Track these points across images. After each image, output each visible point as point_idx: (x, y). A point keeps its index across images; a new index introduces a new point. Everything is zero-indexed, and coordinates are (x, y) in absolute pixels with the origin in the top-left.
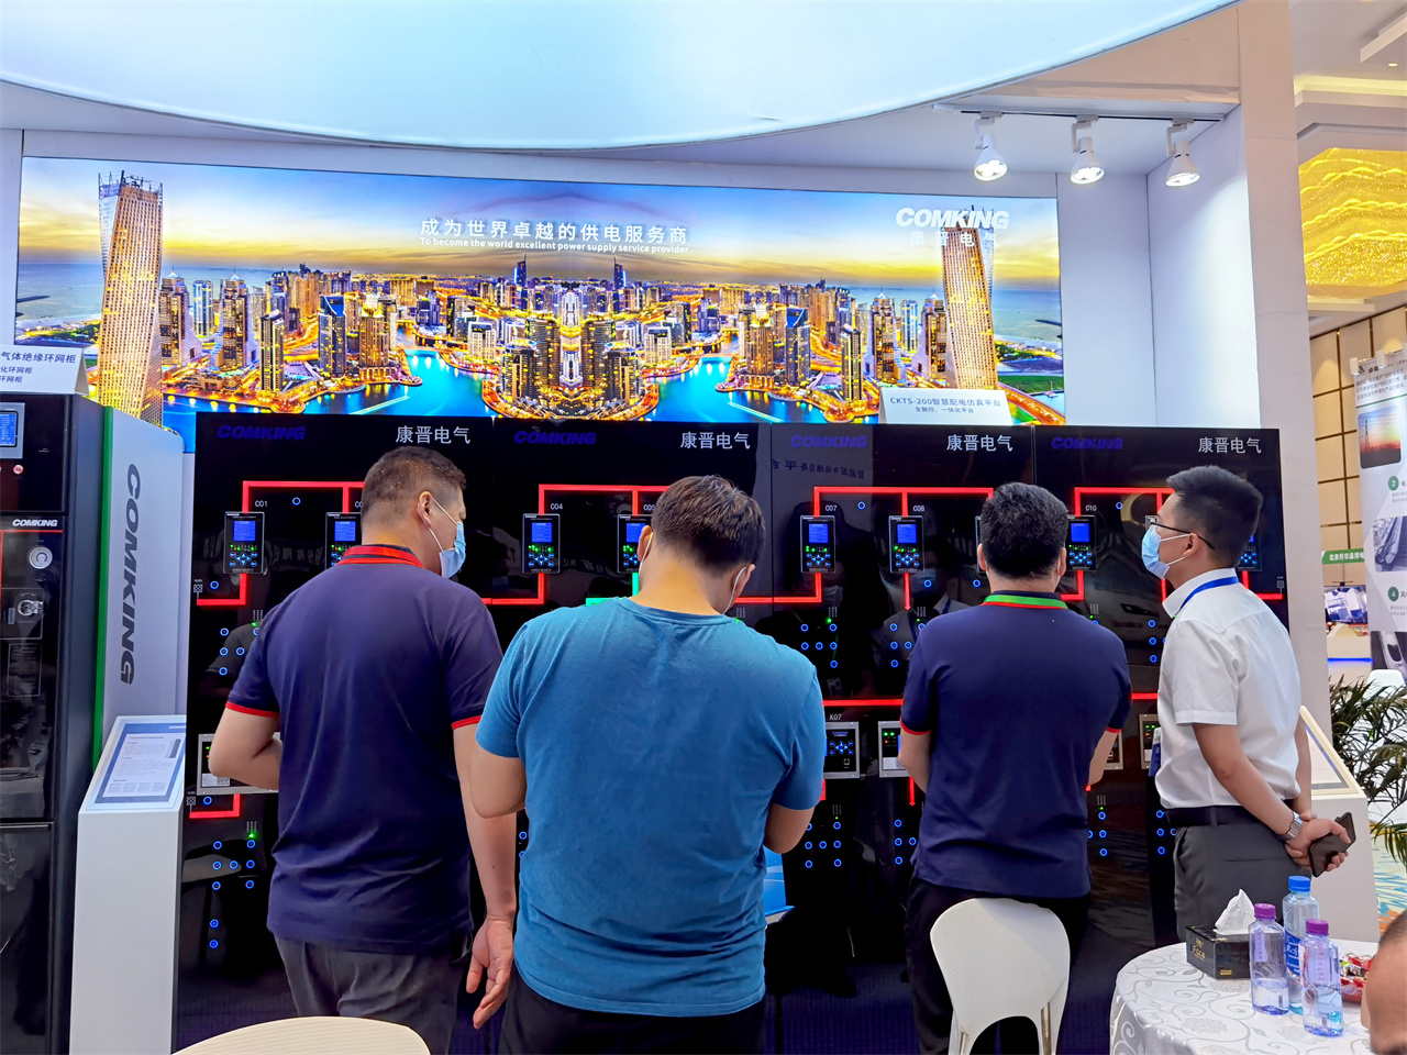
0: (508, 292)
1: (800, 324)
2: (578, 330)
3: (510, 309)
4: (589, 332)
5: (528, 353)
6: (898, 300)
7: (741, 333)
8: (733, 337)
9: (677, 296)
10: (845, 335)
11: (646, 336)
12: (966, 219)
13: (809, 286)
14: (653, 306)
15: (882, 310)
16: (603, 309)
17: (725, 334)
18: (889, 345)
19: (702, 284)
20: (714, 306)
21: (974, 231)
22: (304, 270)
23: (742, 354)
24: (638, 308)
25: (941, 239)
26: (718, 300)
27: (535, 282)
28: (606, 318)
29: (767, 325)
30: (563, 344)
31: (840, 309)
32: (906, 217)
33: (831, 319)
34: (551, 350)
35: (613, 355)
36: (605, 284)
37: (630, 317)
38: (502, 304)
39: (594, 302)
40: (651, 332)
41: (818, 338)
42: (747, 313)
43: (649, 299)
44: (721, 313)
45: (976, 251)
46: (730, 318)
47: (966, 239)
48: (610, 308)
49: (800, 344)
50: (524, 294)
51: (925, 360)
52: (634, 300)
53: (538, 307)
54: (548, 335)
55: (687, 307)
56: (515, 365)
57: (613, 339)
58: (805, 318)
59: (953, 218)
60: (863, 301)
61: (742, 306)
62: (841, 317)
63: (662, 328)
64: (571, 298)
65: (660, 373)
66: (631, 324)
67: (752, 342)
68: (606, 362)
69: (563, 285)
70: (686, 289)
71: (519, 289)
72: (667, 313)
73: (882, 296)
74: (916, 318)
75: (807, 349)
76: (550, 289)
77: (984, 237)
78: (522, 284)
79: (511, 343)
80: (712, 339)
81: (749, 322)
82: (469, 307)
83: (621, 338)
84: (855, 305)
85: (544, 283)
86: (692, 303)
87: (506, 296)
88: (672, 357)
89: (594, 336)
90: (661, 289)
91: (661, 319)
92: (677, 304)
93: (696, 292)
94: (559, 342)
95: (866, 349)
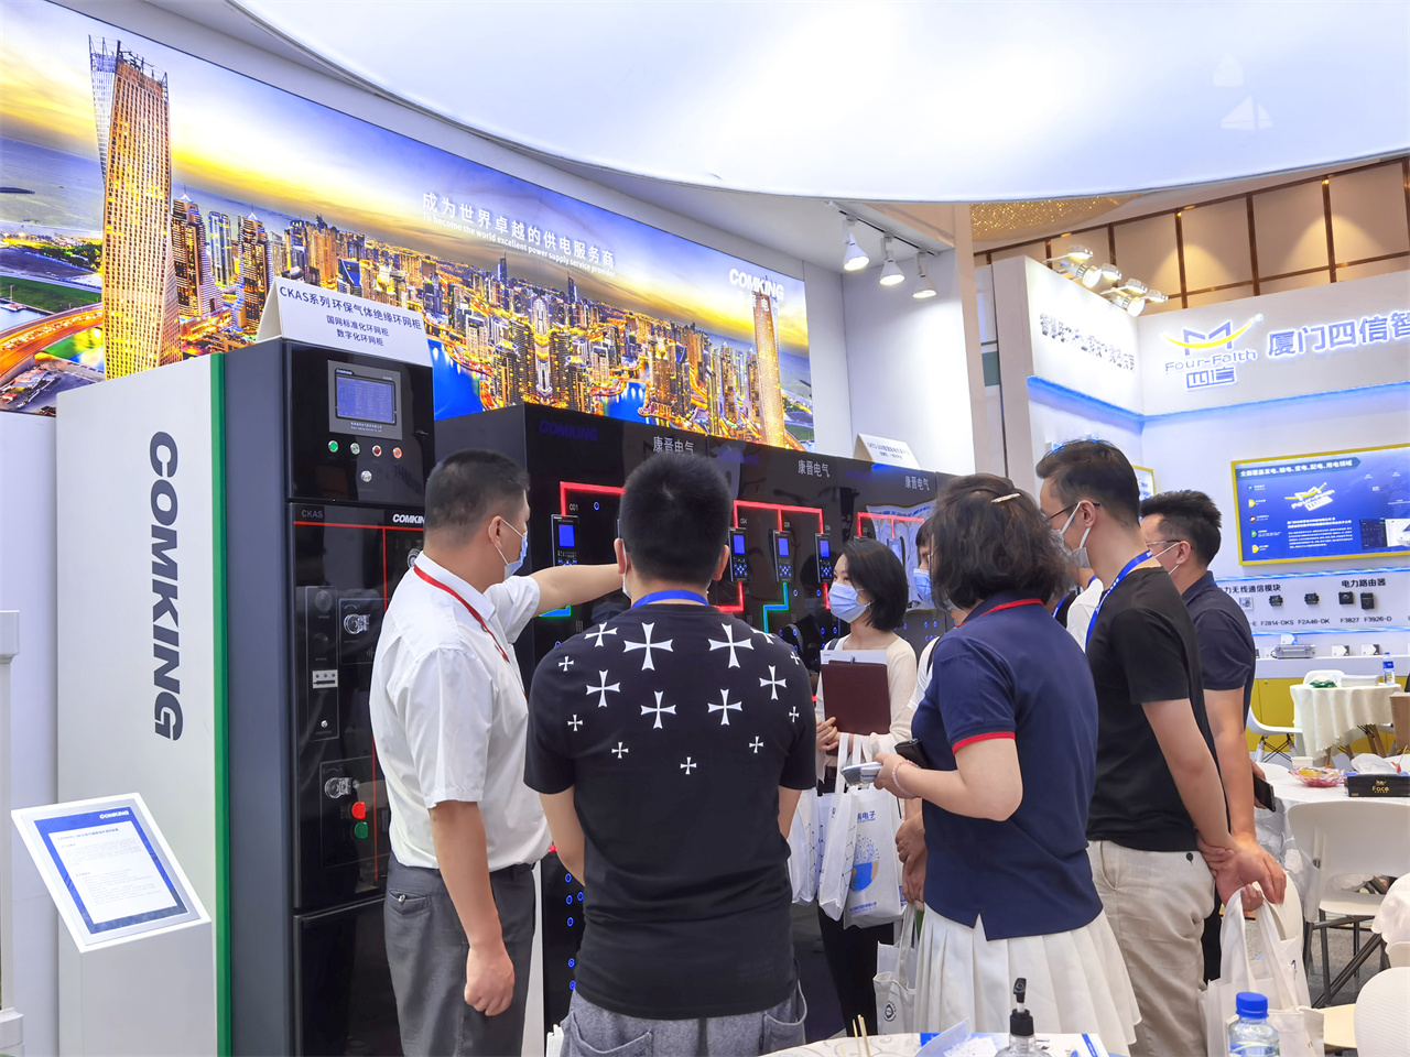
0: (494, 288)
1: (683, 361)
2: (546, 340)
3: (496, 307)
4: (554, 342)
5: (511, 355)
6: (734, 349)
7: (650, 362)
8: (646, 365)
9: (609, 319)
10: (707, 375)
11: (592, 354)
12: (763, 285)
13: (686, 327)
14: (595, 326)
15: (726, 357)
16: (563, 321)
17: (641, 362)
18: (730, 389)
19: (625, 310)
20: (633, 333)
21: (767, 298)
22: (322, 225)
23: (652, 384)
24: (586, 325)
25: (752, 300)
26: (635, 328)
27: (513, 284)
28: (566, 331)
29: (665, 358)
30: (537, 352)
31: (705, 352)
32: (735, 277)
33: (700, 360)
34: (529, 357)
35: (572, 368)
36: (562, 296)
37: (581, 333)
38: (490, 300)
39: (556, 313)
40: (596, 350)
41: (693, 374)
42: (653, 344)
43: (593, 318)
44: (638, 342)
45: (769, 316)
46: (644, 346)
47: (764, 304)
48: (567, 321)
49: (684, 379)
50: (506, 293)
51: (749, 404)
52: (583, 316)
53: (517, 310)
54: (525, 339)
55: (617, 330)
56: (503, 368)
57: (571, 353)
58: (685, 357)
59: (758, 286)
60: (716, 347)
61: (649, 337)
62: (705, 357)
63: (602, 348)
64: (540, 305)
65: (604, 392)
66: (582, 340)
67: (657, 373)
68: (567, 375)
69: (535, 291)
70: (615, 313)
71: (503, 287)
72: (605, 334)
74: (743, 367)
75: (688, 382)
76: (524, 292)
77: (773, 305)
78: (505, 283)
79: (500, 344)
80: (633, 365)
81: (654, 354)
82: (465, 298)
83: (576, 354)
84: (712, 349)
85: (521, 286)
86: (620, 327)
87: (493, 291)
88: (610, 377)
89: (559, 347)
90: (601, 309)
91: (600, 338)
92: (610, 325)
93: (621, 318)
94: (534, 350)
95: (719, 390)
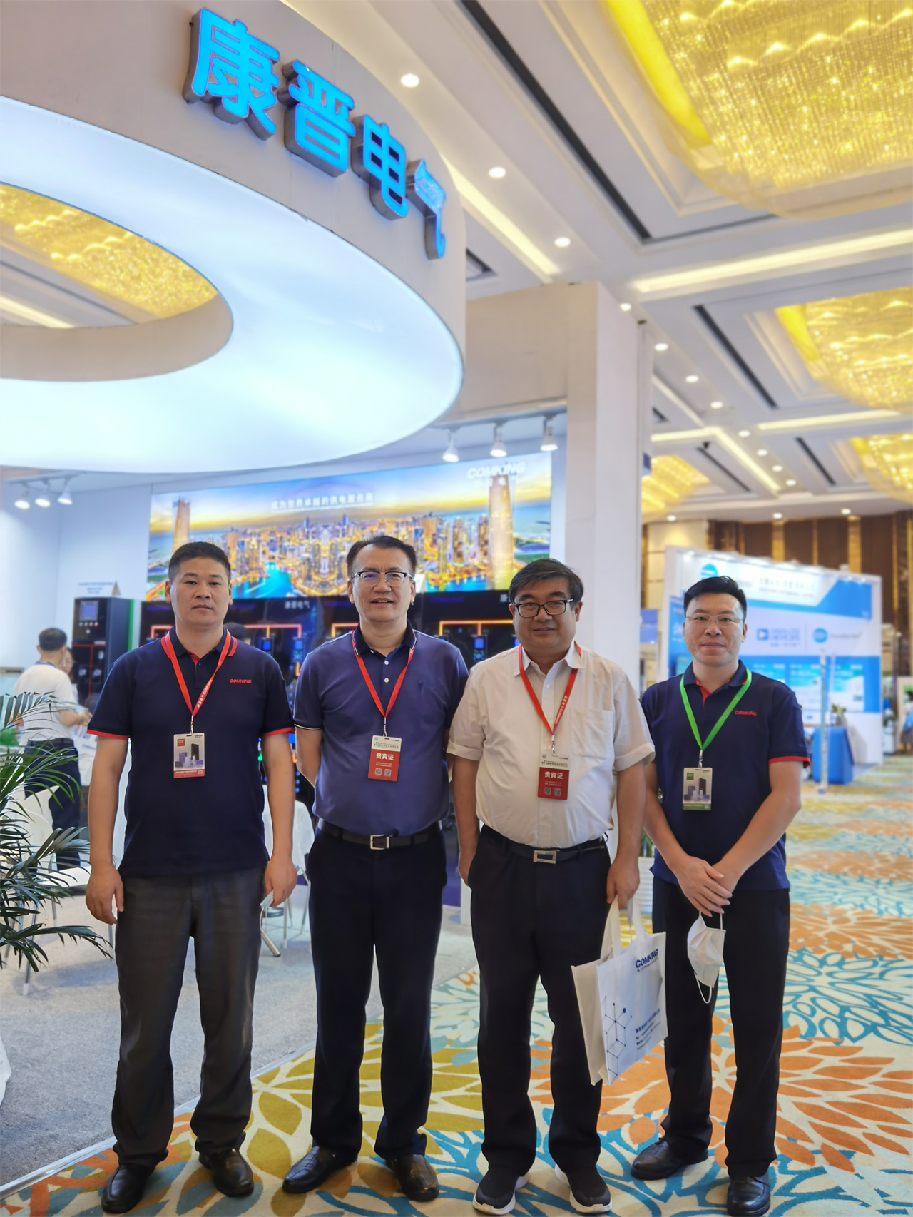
0: (302, 532)
1: (421, 535)
2: (327, 548)
3: (302, 540)
4: (332, 548)
5: (308, 560)
6: (466, 518)
9: (368, 527)
10: (440, 540)
12: (502, 470)
13: (425, 516)
14: (358, 533)
15: (458, 525)
16: (338, 536)
18: (460, 544)
19: (378, 520)
21: (506, 477)
22: (232, 530)
24: (352, 535)
25: (489, 483)
26: (385, 527)
27: (312, 526)
28: (338, 541)
30: (322, 555)
31: (439, 526)
33: (434, 532)
34: (317, 558)
36: (339, 524)
37: (348, 539)
38: (300, 538)
39: (335, 533)
41: (427, 542)
43: (356, 530)
45: (506, 487)
47: (502, 481)
48: (341, 535)
50: (308, 532)
51: (477, 550)
52: (350, 530)
53: (313, 538)
54: (316, 550)
56: (303, 566)
57: (341, 551)
58: (422, 533)
59: (496, 471)
60: (450, 521)
61: (395, 529)
62: (439, 531)
64: (326, 532)
68: (338, 562)
69: (323, 526)
70: (372, 523)
71: (306, 530)
73: (458, 517)
74: (474, 527)
75: (422, 549)
76: (318, 529)
77: (512, 478)
78: (308, 528)
79: (303, 556)
82: (288, 540)
84: (445, 524)
85: (316, 526)
87: (301, 534)
89: (333, 550)
90: (361, 524)
92: (367, 530)
93: (376, 524)
94: (320, 554)
95: (449, 546)
